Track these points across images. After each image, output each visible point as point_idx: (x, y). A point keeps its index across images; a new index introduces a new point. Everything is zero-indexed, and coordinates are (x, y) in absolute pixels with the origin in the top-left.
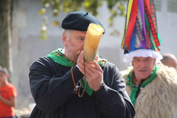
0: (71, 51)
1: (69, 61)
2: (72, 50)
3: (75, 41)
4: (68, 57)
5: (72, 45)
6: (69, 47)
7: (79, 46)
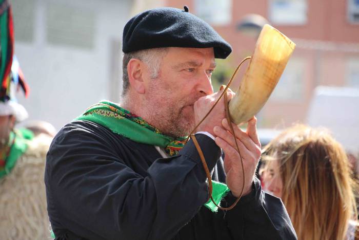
0: (166, 102)
1: (153, 130)
2: (166, 100)
3: (174, 76)
4: (149, 121)
5: (167, 86)
6: (157, 94)
7: (189, 87)
